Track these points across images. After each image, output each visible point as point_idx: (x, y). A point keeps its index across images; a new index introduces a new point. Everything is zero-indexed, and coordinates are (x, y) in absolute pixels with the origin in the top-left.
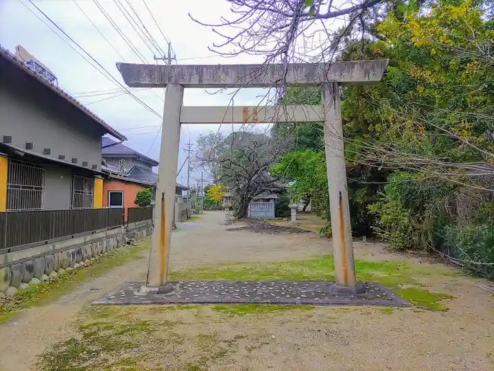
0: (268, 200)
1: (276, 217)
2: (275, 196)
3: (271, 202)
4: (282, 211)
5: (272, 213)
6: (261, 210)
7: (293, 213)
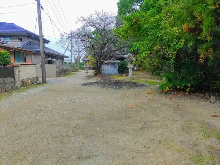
0: (114, 64)
1: (119, 73)
2: (119, 61)
3: (116, 64)
4: (123, 70)
5: (116, 72)
6: (110, 70)
7: (130, 71)
